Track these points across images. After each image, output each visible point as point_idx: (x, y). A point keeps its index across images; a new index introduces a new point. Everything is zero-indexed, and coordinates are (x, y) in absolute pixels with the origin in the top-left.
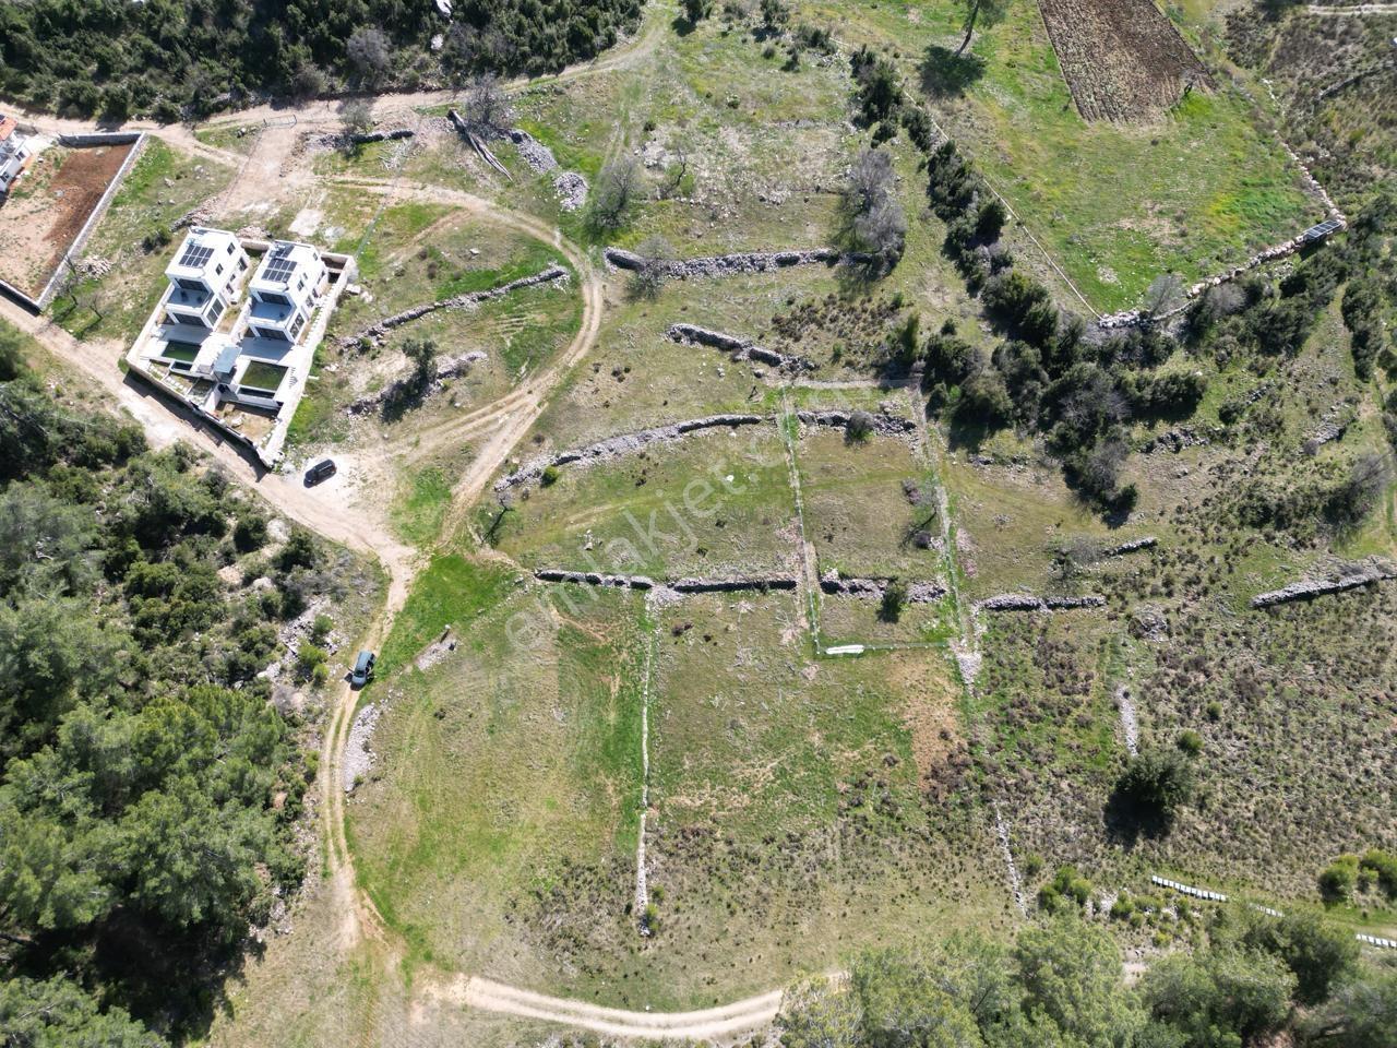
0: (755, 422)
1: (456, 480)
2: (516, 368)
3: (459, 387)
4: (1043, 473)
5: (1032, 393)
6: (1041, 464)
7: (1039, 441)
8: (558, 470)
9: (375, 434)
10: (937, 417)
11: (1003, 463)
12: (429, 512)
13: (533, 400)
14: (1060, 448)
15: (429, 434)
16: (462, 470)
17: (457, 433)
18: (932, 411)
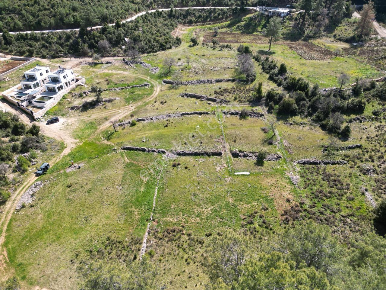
0: (208, 114)
1: (100, 125)
2: (129, 101)
3: (109, 105)
4: (312, 127)
5: (304, 105)
6: (311, 125)
7: (309, 119)
8: (137, 123)
9: (76, 114)
10: (271, 113)
11: (297, 124)
12: (87, 132)
13: (133, 108)
14: (318, 120)
15: (94, 114)
16: (103, 122)
17: (104, 114)
18: (269, 112)
